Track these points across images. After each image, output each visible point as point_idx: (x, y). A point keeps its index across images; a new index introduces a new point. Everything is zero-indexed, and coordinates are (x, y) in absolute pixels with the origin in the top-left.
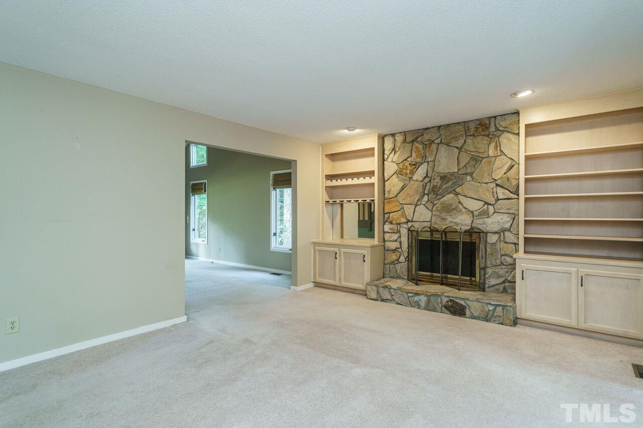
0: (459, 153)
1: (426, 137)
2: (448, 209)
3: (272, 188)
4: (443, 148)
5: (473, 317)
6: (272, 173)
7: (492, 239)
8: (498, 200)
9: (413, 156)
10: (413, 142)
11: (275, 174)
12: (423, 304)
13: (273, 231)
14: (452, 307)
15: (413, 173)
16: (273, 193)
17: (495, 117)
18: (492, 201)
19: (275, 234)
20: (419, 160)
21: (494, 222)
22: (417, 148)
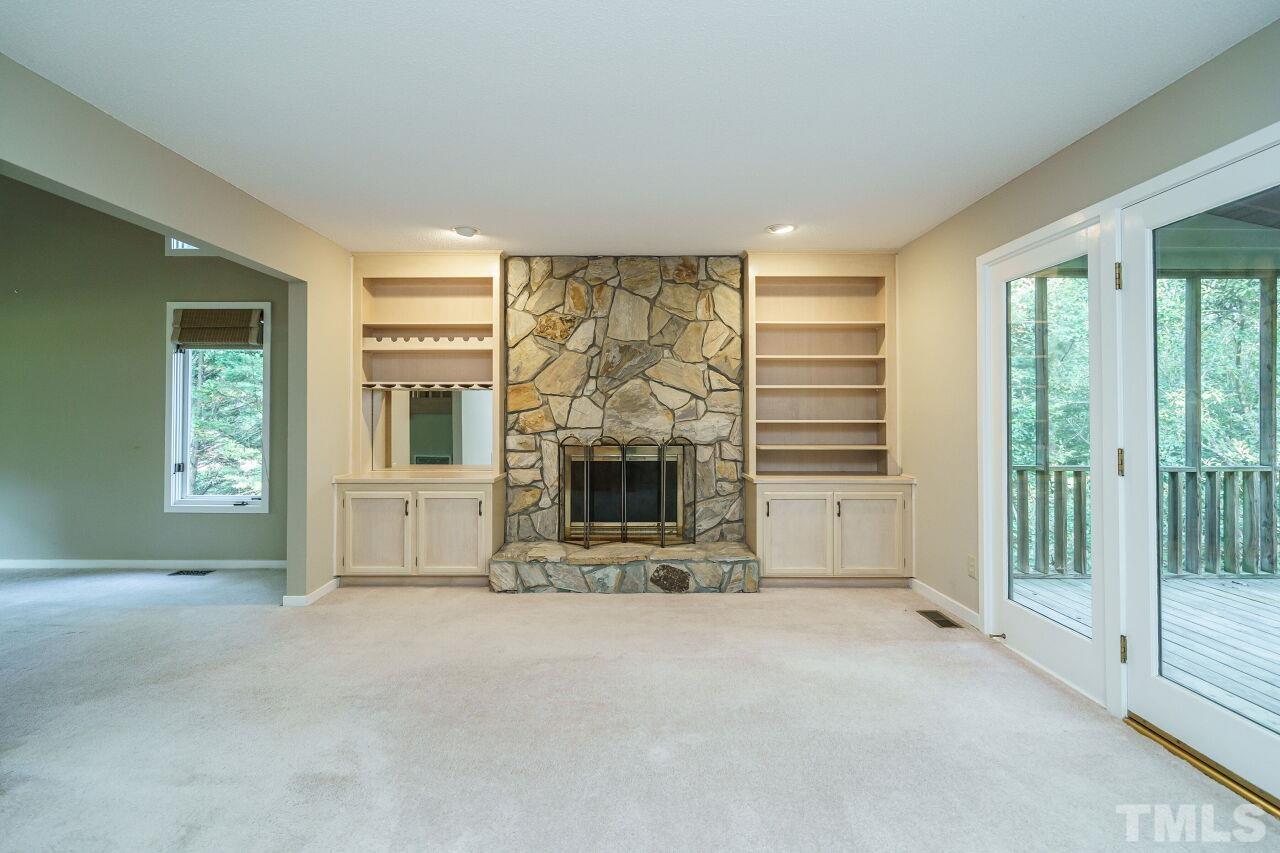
0: (651, 308)
1: (593, 272)
2: (633, 405)
3: (170, 346)
4: (622, 297)
5: (699, 590)
6: (172, 306)
7: (704, 454)
8: (711, 390)
9: (567, 305)
10: (566, 277)
11: (185, 312)
12: (612, 583)
13: (174, 457)
14: (666, 578)
15: (566, 335)
16: (176, 359)
17: (706, 258)
18: (702, 392)
19: (180, 468)
20: (580, 313)
21: (707, 427)
22: (575, 290)
